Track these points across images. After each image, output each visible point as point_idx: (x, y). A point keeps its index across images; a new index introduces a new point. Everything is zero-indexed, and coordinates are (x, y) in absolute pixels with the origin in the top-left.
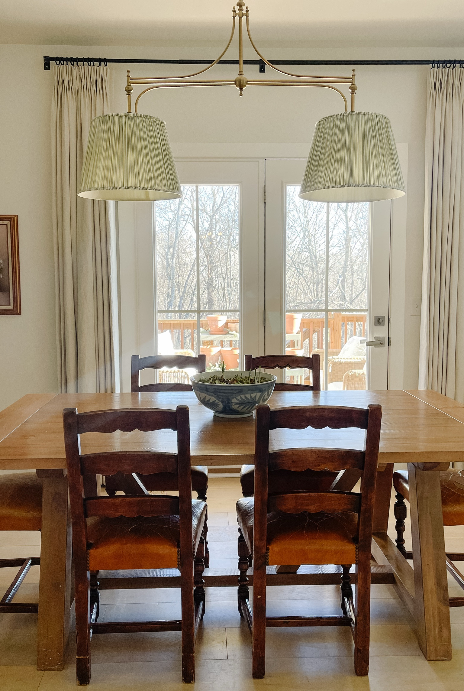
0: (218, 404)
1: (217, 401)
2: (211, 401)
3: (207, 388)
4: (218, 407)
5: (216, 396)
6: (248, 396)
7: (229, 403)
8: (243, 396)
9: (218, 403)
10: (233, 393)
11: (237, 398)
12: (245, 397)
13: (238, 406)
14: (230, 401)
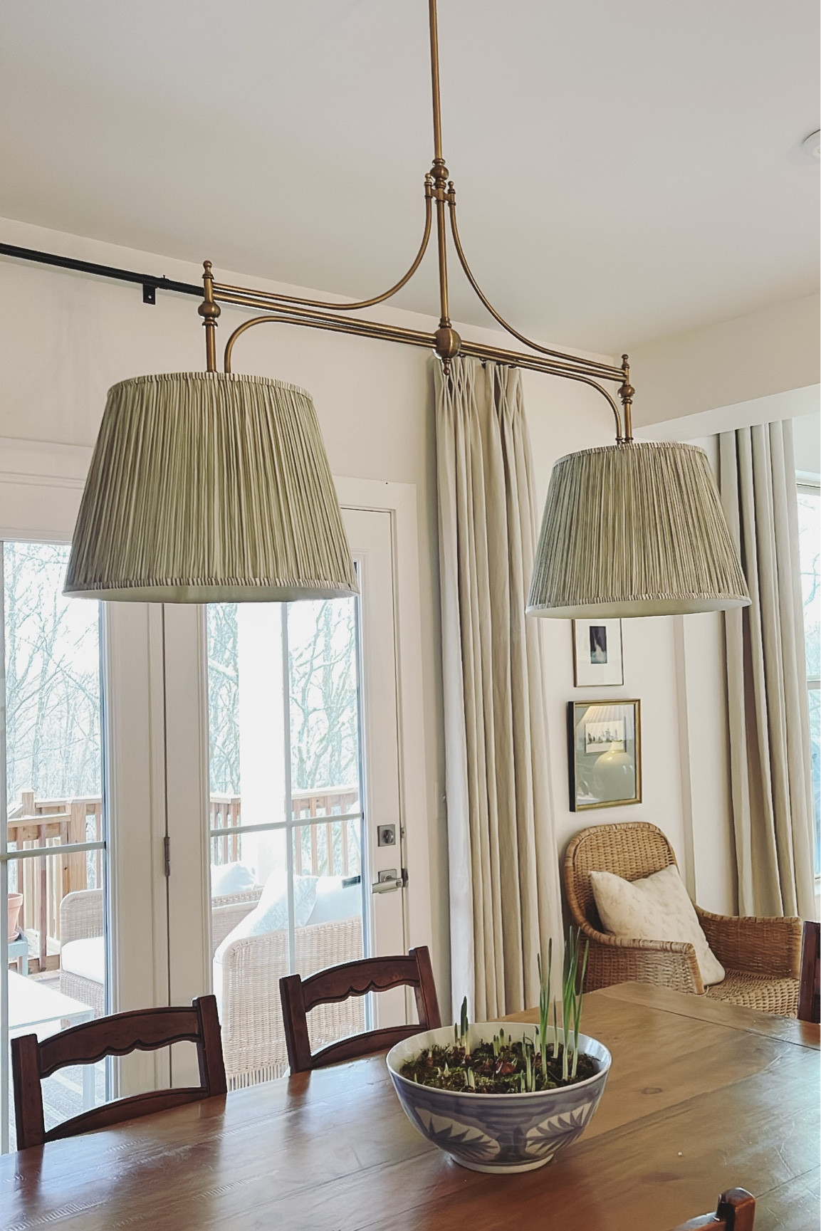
0: (489, 1144)
1: (486, 1138)
2: (467, 1138)
3: (458, 1104)
4: (487, 1151)
5: (483, 1125)
6: (566, 1117)
7: (517, 1140)
8: (554, 1120)
9: (489, 1142)
10: (533, 1115)
11: (541, 1125)
12: (560, 1120)
13: (539, 1146)
14: (521, 1137)
